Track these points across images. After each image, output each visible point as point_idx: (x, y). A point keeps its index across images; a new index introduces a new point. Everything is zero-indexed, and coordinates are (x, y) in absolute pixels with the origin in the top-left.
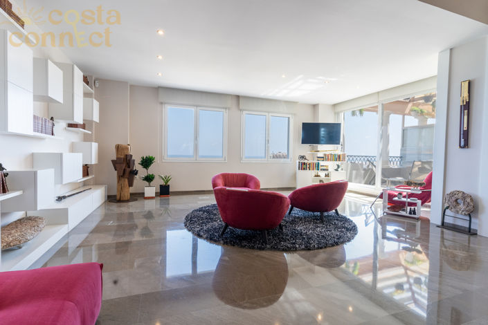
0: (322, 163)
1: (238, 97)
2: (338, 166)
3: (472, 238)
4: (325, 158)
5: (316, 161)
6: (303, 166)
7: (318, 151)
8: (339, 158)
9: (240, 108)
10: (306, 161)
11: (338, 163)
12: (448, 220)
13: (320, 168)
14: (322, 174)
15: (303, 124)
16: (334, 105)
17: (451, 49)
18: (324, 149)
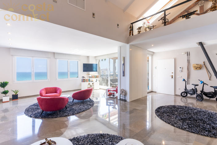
0: (91, 79)
1: (54, 53)
2: (97, 80)
3: (126, 102)
4: (92, 77)
5: (88, 78)
6: (84, 81)
7: (89, 75)
8: (97, 77)
9: (55, 58)
10: (85, 79)
11: (96, 79)
12: (121, 98)
13: (90, 81)
14: (91, 83)
15: (83, 64)
16: (95, 57)
17: (120, 47)
18: (92, 74)
